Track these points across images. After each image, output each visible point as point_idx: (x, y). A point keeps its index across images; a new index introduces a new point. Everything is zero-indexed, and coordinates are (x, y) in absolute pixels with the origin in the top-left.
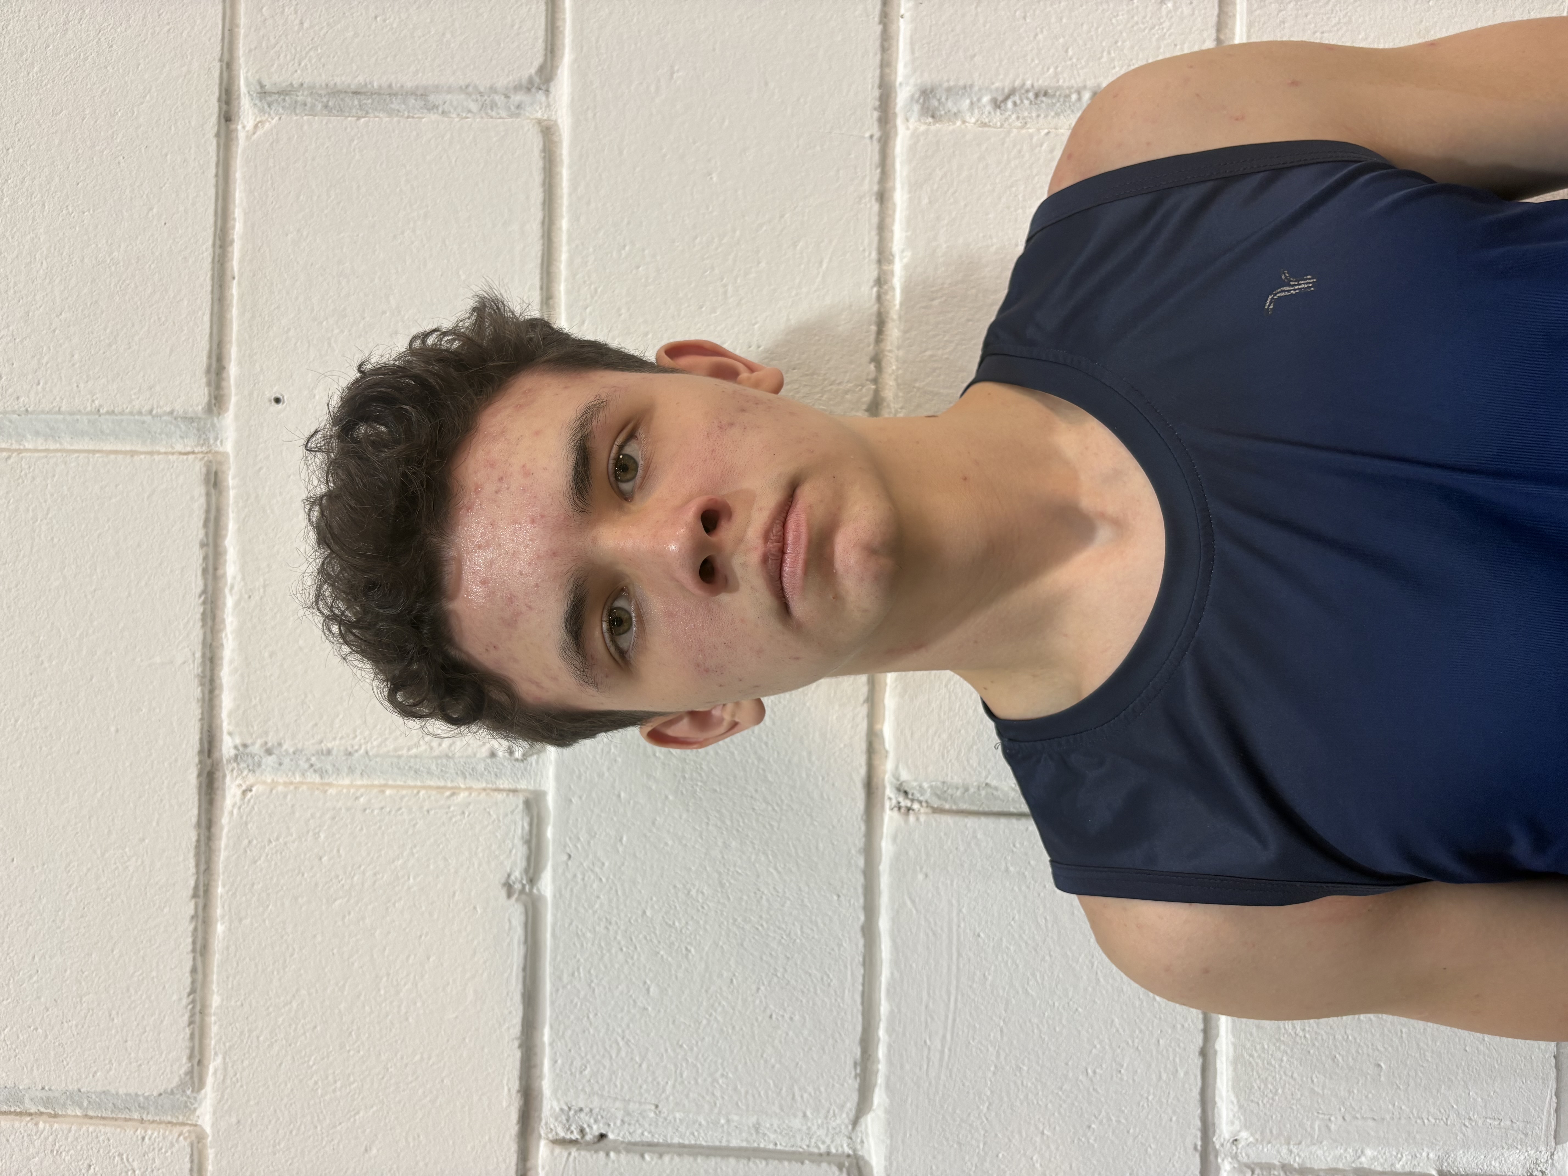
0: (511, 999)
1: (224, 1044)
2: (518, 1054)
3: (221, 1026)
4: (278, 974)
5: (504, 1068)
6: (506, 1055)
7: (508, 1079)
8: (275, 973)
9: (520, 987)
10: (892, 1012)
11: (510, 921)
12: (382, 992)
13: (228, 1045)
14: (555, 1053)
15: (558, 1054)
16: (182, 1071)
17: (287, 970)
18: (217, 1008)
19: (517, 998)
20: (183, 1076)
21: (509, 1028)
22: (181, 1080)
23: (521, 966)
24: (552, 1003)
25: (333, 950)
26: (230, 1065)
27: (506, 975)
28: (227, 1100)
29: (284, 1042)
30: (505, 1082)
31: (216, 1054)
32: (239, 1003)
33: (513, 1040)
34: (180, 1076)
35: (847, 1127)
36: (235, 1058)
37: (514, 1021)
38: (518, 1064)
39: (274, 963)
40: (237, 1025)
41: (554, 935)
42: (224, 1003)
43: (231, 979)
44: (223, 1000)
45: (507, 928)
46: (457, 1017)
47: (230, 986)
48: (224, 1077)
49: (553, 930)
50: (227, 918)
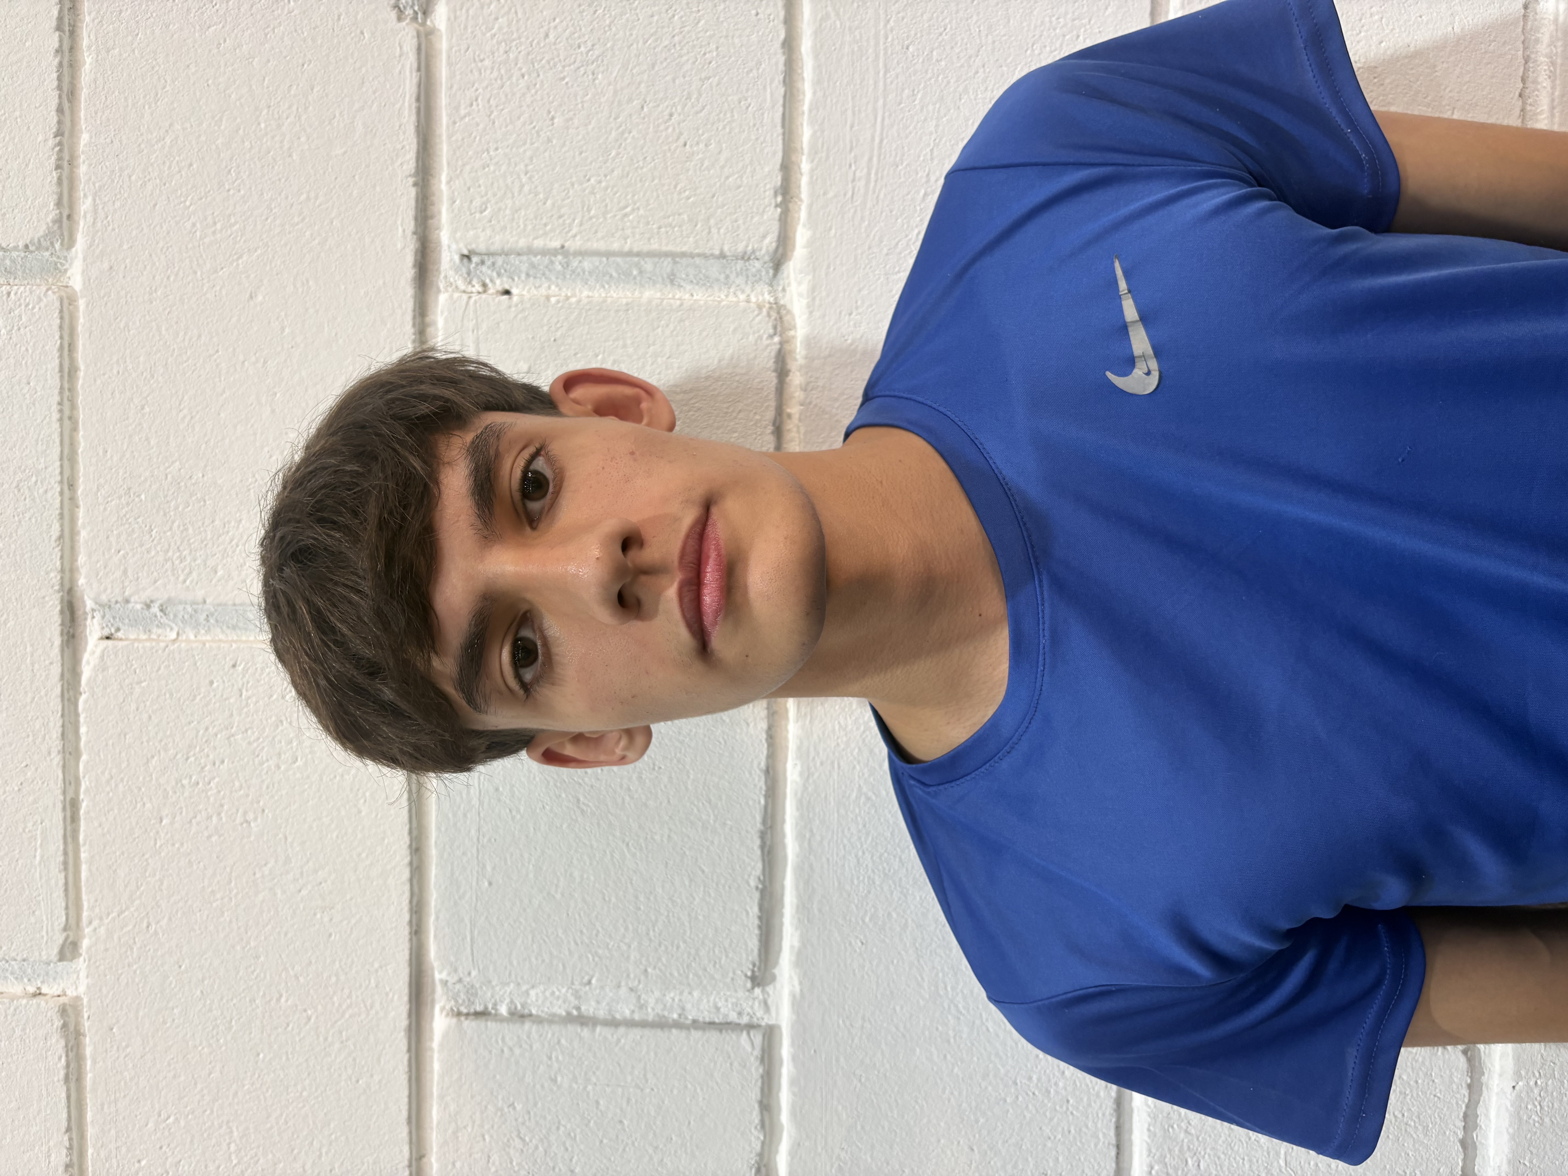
0: (404, 133)
1: (94, 184)
2: (413, 192)
3: (90, 165)
4: (149, 108)
5: (398, 209)
6: (400, 194)
7: (403, 219)
8: (147, 107)
9: (414, 118)
10: (814, 135)
11: (401, 48)
12: (263, 125)
13: (97, 185)
14: (453, 192)
15: (456, 194)
16: (49, 219)
17: (159, 103)
18: (85, 145)
19: (411, 129)
20: (51, 225)
21: (401, 164)
22: (48, 228)
23: (414, 96)
24: (449, 137)
25: (208, 80)
26: (100, 207)
27: (398, 106)
28: (98, 245)
29: (158, 180)
30: (399, 222)
31: (85, 195)
32: (108, 140)
33: (407, 177)
34: (47, 224)
35: (767, 272)
36: (106, 199)
37: (408, 157)
38: (413, 203)
39: (145, 97)
40: (107, 164)
41: (450, 64)
42: (93, 140)
43: (99, 114)
44: (91, 137)
45: (398, 53)
46: (345, 152)
47: (99, 122)
48: (95, 219)
49: (449, 57)
50: (93, 48)
